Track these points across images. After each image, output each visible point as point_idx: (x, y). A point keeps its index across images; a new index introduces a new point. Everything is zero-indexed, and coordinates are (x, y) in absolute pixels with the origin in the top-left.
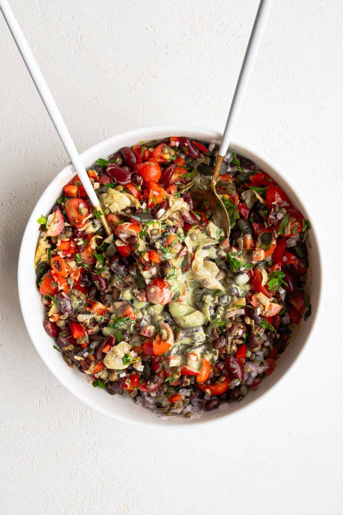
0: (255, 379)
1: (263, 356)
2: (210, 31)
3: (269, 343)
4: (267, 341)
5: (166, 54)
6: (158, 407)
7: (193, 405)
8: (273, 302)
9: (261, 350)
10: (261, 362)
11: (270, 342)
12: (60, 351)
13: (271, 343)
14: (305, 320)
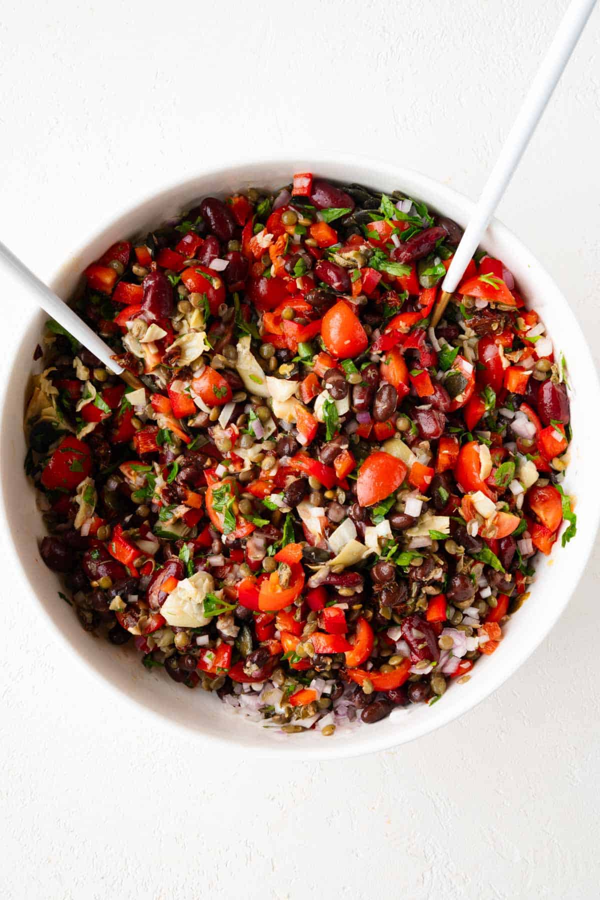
0: (461, 663)
1: (478, 618)
2: (161, 891)
3: (490, 592)
4: (486, 587)
5: (249, 845)
6: (267, 716)
7: (336, 713)
8: (502, 510)
9: (473, 605)
10: (474, 629)
11: (492, 589)
12: (71, 604)
13: (493, 592)
14: (564, 545)
